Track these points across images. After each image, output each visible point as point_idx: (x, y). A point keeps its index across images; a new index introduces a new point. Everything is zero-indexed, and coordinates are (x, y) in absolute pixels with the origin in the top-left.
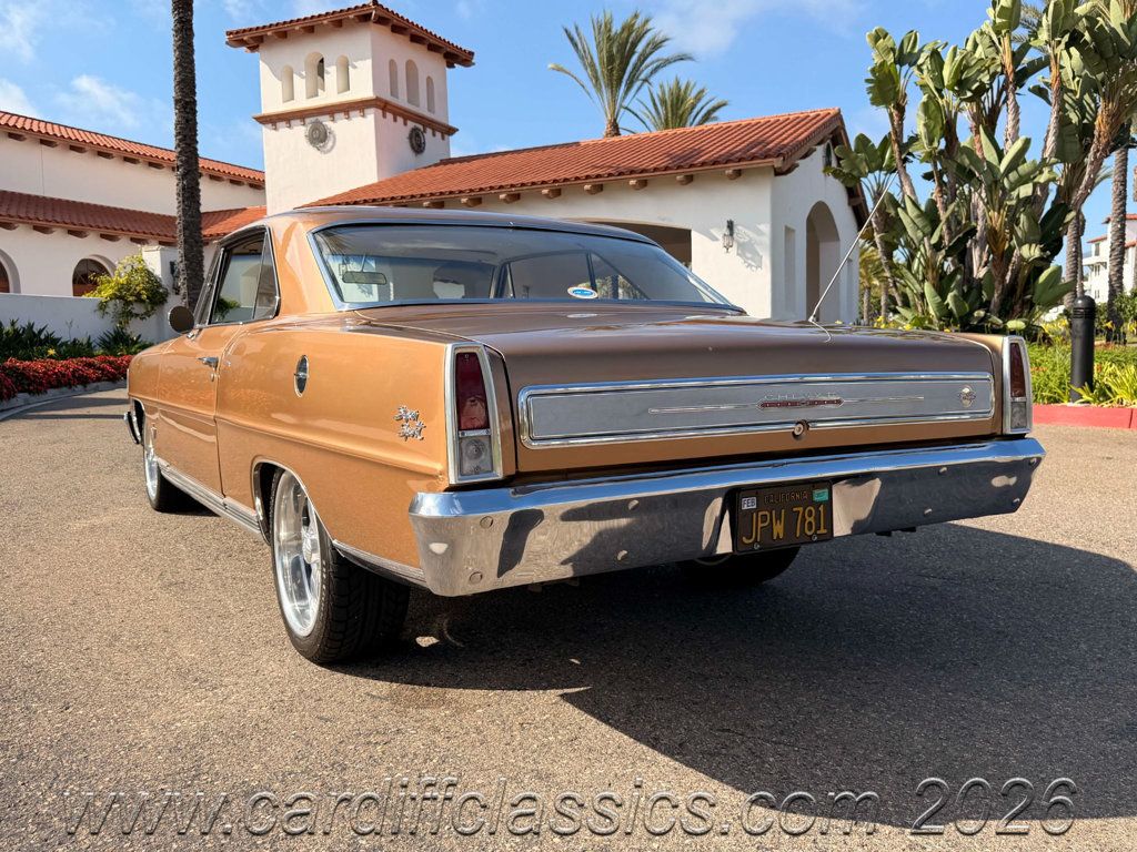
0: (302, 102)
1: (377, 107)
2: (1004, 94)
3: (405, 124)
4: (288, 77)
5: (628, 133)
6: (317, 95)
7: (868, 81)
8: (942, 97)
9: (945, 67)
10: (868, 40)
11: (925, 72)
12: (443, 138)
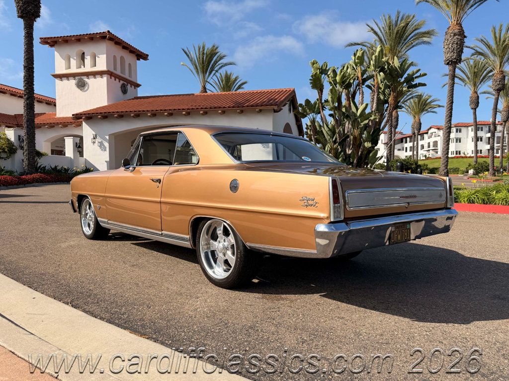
0: (74, 70)
1: (108, 74)
2: (358, 87)
3: (119, 82)
4: (68, 59)
5: (210, 92)
6: (81, 68)
7: (310, 80)
8: (336, 87)
9: (338, 76)
10: (310, 64)
11: (330, 78)
12: (135, 88)
